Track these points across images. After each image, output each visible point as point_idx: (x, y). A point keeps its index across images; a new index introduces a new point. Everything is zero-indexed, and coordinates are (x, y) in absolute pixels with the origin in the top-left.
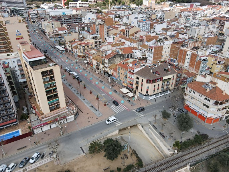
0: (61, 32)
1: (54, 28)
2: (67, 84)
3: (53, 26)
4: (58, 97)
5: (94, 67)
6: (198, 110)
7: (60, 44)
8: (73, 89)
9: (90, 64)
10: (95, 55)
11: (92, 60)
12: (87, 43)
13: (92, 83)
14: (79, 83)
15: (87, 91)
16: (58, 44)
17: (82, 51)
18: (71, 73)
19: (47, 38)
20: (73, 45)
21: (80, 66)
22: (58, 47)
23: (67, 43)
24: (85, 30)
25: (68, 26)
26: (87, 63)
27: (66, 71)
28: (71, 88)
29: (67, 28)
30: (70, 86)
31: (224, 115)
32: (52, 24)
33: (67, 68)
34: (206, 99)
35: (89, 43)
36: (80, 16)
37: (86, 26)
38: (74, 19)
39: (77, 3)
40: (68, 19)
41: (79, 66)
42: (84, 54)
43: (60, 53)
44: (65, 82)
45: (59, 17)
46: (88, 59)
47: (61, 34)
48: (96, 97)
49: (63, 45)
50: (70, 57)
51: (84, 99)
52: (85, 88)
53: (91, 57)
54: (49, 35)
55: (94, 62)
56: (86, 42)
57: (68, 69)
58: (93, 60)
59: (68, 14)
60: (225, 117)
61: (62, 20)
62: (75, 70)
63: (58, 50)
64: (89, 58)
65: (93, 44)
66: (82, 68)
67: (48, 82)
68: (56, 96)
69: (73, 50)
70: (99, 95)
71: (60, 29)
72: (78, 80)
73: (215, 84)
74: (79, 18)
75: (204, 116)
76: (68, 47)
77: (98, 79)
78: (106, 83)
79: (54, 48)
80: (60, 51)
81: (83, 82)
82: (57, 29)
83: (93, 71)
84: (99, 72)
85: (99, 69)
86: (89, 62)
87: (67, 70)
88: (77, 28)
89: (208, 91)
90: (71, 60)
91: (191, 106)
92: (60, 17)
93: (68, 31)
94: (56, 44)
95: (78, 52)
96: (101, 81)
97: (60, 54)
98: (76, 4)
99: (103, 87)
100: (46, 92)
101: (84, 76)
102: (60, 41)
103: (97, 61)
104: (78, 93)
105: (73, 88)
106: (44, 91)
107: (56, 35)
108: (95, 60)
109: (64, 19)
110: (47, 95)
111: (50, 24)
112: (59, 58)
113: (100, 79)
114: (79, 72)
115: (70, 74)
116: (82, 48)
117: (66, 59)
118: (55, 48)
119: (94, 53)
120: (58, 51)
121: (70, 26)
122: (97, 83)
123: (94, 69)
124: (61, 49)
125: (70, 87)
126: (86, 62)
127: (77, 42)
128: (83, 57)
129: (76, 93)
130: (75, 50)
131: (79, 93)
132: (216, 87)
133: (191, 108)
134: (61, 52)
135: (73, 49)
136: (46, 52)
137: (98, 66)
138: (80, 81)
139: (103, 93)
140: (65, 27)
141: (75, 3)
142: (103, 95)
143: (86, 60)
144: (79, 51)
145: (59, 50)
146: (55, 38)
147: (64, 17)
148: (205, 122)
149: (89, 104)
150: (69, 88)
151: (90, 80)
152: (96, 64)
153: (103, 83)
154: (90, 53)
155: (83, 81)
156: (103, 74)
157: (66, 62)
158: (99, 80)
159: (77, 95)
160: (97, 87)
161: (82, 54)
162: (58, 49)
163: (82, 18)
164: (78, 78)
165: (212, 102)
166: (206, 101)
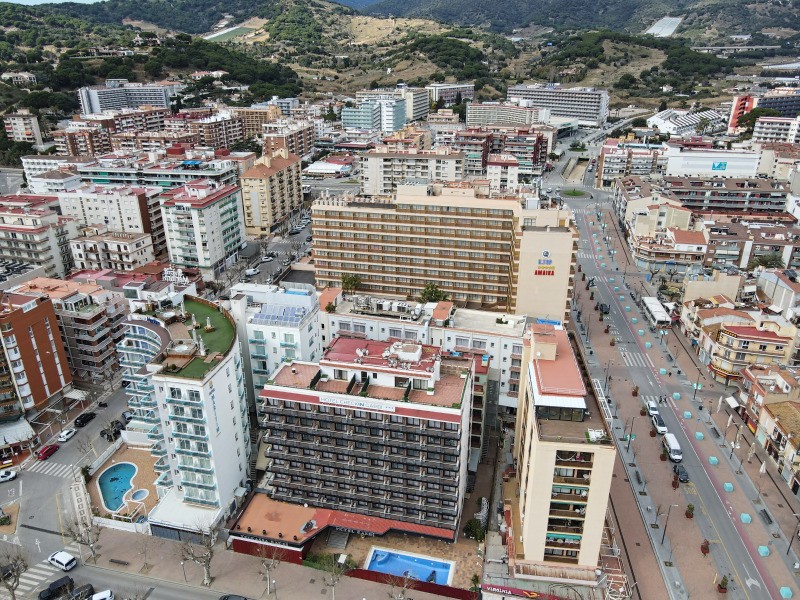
0: (683, 248)
1: (663, 226)
2: (631, 471)
3: (663, 220)
4: (580, 531)
5: (762, 440)
7: (663, 292)
8: (646, 502)
9: (744, 416)
10: (779, 398)
11: (760, 407)
12: (766, 333)
13: (727, 507)
14: (675, 485)
15: (694, 534)
16: (655, 289)
17: (733, 356)
18: (660, 429)
19: (627, 253)
20: (706, 322)
21: (706, 411)
22: (652, 303)
23: (687, 304)
24: (779, 265)
25: (716, 230)
26: (737, 409)
27: (644, 412)
28: (641, 493)
29: (711, 236)
30: (639, 482)
32: (662, 215)
33: (653, 404)
35: (773, 334)
36: (781, 187)
37: (790, 244)
38: (752, 195)
39: (789, 124)
40: (730, 195)
41: (701, 408)
42: (736, 369)
43: (652, 330)
44: (628, 458)
45: (694, 184)
46: (744, 397)
47: (678, 256)
48: (716, 579)
49: (673, 296)
50: (683, 355)
51: (670, 564)
52: (689, 514)
53: (760, 400)
54: (638, 250)
55: (767, 425)
56: (762, 329)
57: (654, 409)
58: (764, 414)
59: (735, 177)
61: (703, 194)
62: (681, 420)
63: (647, 315)
64: (751, 397)
65: (791, 343)
66: (710, 423)
67: (566, 482)
68: (577, 526)
69: (698, 335)
70: (736, 576)
71: (681, 237)
72: (677, 472)
74: (773, 194)
76: (684, 317)
77: (758, 502)
78: (783, 536)
79: (638, 305)
80: (654, 320)
81: (692, 489)
82: (670, 235)
83: (750, 454)
84: (773, 470)
85: (776, 457)
86: (744, 409)
87: (652, 412)
88: (748, 245)
92: (701, 184)
93: (709, 247)
94: (649, 286)
95: (715, 354)
96: (767, 518)
97: (648, 331)
98: (785, 126)
99: (763, 550)
100: (553, 505)
101: (706, 464)
102: (664, 280)
103: (778, 423)
104: (655, 526)
105: (645, 494)
106: (548, 500)
107: (658, 254)
108: (773, 416)
109: (713, 194)
110: (551, 513)
111: (652, 214)
112: (641, 349)
113: (763, 506)
114: (692, 438)
115: (654, 433)
116: (736, 344)
117: (665, 361)
118: (641, 304)
119: (777, 387)
120: (646, 318)
121: (726, 231)
122: (745, 517)
123: (758, 443)
124: (660, 314)
125: (638, 488)
126: (733, 403)
127: (727, 312)
128: (728, 378)
129: (650, 519)
130: (708, 342)
131: (662, 528)
134: (655, 324)
135: (702, 334)
136: (606, 313)
137: (778, 445)
138: (679, 478)
139: (755, 577)
140: (701, 233)
141: (782, 124)
142: (750, 582)
143: (736, 395)
144: (722, 353)
145: (649, 316)
146: (655, 262)
147: (715, 185)
149: (682, 592)
150: (632, 490)
151: (721, 490)
152: (770, 431)
153: (774, 528)
154: (762, 382)
155: (691, 484)
156: (790, 485)
157: (659, 376)
158: (760, 508)
159: (651, 531)
160: (738, 536)
161: (727, 366)
162: (647, 309)
163: (789, 196)
164: (680, 461)
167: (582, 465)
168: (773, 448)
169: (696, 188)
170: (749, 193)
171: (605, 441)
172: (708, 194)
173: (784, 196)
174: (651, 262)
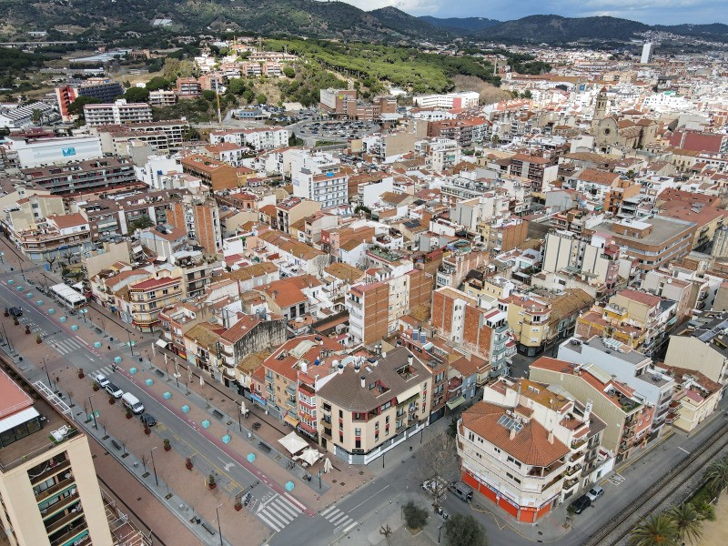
0: (68, 231)
1: (41, 216)
2: (107, 443)
3: (38, 210)
4: (85, 526)
5: (193, 361)
6: (497, 488)
7: (68, 276)
8: (131, 461)
9: (175, 350)
10: (192, 324)
11: (182, 338)
12: (163, 280)
13: (191, 424)
14: (147, 432)
15: (178, 459)
16: (58, 276)
17: (147, 308)
18: (116, 394)
19: (15, 250)
20: (116, 288)
21: (146, 361)
22: (62, 289)
23: (93, 279)
24: (151, 225)
25: (91, 208)
26: (167, 346)
27: (97, 387)
28: (123, 456)
29: (89, 215)
30: (118, 448)
31: (560, 494)
32: (35, 206)
33: (101, 377)
34: (510, 459)
35: (168, 279)
36: (127, 162)
37: (151, 205)
38: (107, 172)
39: (111, 109)
40: (89, 175)
41: (141, 360)
42: (154, 316)
43: (72, 313)
44: (99, 435)
45: (53, 172)
46: (168, 335)
47: (66, 239)
48: (206, 481)
49: (78, 277)
50: (109, 324)
51: (170, 496)
52: (168, 448)
53: (179, 332)
54: (26, 245)
55: (191, 347)
56: (159, 278)
57: (103, 380)
58: (186, 341)
59: (86, 159)
60: (563, 496)
61: (66, 179)
62: (129, 377)
63: (61, 302)
64: (173, 334)
65: (182, 280)
66: (153, 368)
67: (50, 493)
68: (80, 524)
69: (113, 302)
70: (218, 470)
71: (63, 222)
72: (144, 421)
73: (528, 412)
74: (123, 168)
75: (514, 505)
76: (95, 291)
77: (209, 407)
78: (233, 420)
79: (49, 295)
80: (70, 303)
81: (162, 426)
82: (51, 223)
83: (190, 376)
84: (209, 378)
85: (207, 368)
86: (172, 344)
87: (103, 384)
88: (122, 214)
89: (513, 435)
90: (112, 339)
91: (478, 474)
92: (59, 171)
93: (91, 225)
94: (52, 275)
95: (134, 312)
96: (218, 415)
97: (68, 315)
98: (108, 111)
99: (226, 439)
100: (47, 523)
101: (162, 401)
102: (64, 266)
103: (198, 343)
104: (148, 474)
105: (127, 455)
106: (41, 520)
107: (48, 244)
108: (193, 340)
109: (74, 177)
110: (48, 531)
111: (24, 207)
112: (70, 334)
113: (213, 408)
114: (144, 387)
115: (113, 400)
116: (145, 298)
117: (95, 335)
118: (52, 294)
119: (187, 317)
120: (61, 305)
121: (98, 207)
122: (205, 423)
123: (192, 365)
124: (74, 297)
125: (119, 454)
126: (162, 344)
127: (127, 275)
128: (151, 326)
129: (139, 473)
130: (124, 304)
131: (152, 473)
132: (533, 421)
133: (478, 480)
134: (73, 307)
135: (116, 299)
136: (20, 315)
137: (204, 359)
138: (148, 424)
139: (229, 461)
140: (79, 214)
141: (105, 109)
142: (227, 469)
143: (162, 337)
144: (138, 308)
145: (63, 302)
146: (47, 252)
147: (73, 169)
148: (519, 519)
149: (187, 510)
150: (115, 458)
151: (182, 415)
152: (196, 352)
153: (226, 419)
154: (176, 318)
155: (159, 423)
156: (223, 383)
157: (96, 349)
158: (211, 410)
159: (144, 481)
160: (206, 439)
161: (146, 317)
162: (59, 296)
163: (135, 168)
164: (143, 410)
165: (526, 468)
166: (512, 465)
167: (60, 468)
168: (202, 364)
169: (56, 176)
170: (104, 171)
171: (73, 434)
172: (70, 178)
173: (131, 169)
174: (43, 253)
